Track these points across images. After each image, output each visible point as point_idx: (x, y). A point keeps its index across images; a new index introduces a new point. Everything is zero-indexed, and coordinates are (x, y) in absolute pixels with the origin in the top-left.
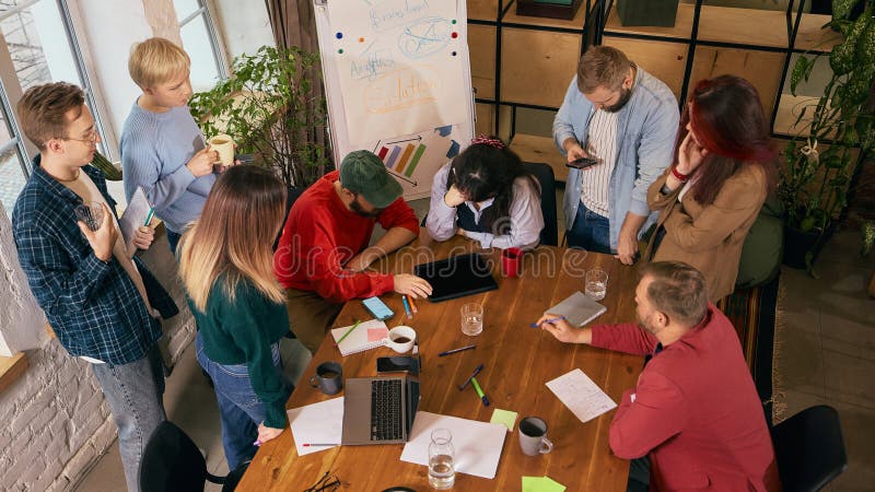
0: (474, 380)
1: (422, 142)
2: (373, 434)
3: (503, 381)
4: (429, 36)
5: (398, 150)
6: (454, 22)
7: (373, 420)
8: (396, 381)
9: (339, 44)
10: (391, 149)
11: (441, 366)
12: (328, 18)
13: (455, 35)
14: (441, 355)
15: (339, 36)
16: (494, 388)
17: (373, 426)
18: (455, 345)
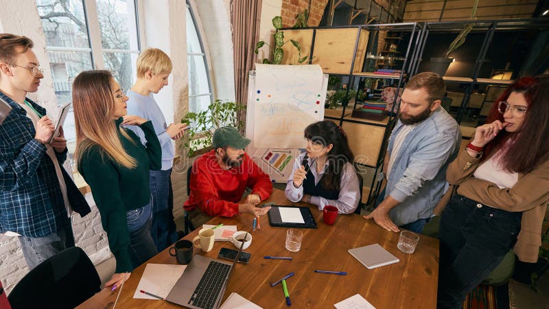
0: (284, 282)
1: (291, 154)
2: (192, 299)
3: (307, 289)
4: (305, 101)
5: (277, 156)
6: (319, 96)
7: (198, 288)
8: (227, 266)
9: (258, 96)
10: (274, 154)
11: (262, 265)
12: (255, 82)
13: (318, 103)
14: (265, 258)
15: (259, 92)
16: (298, 293)
17: (195, 292)
18: (278, 254)
